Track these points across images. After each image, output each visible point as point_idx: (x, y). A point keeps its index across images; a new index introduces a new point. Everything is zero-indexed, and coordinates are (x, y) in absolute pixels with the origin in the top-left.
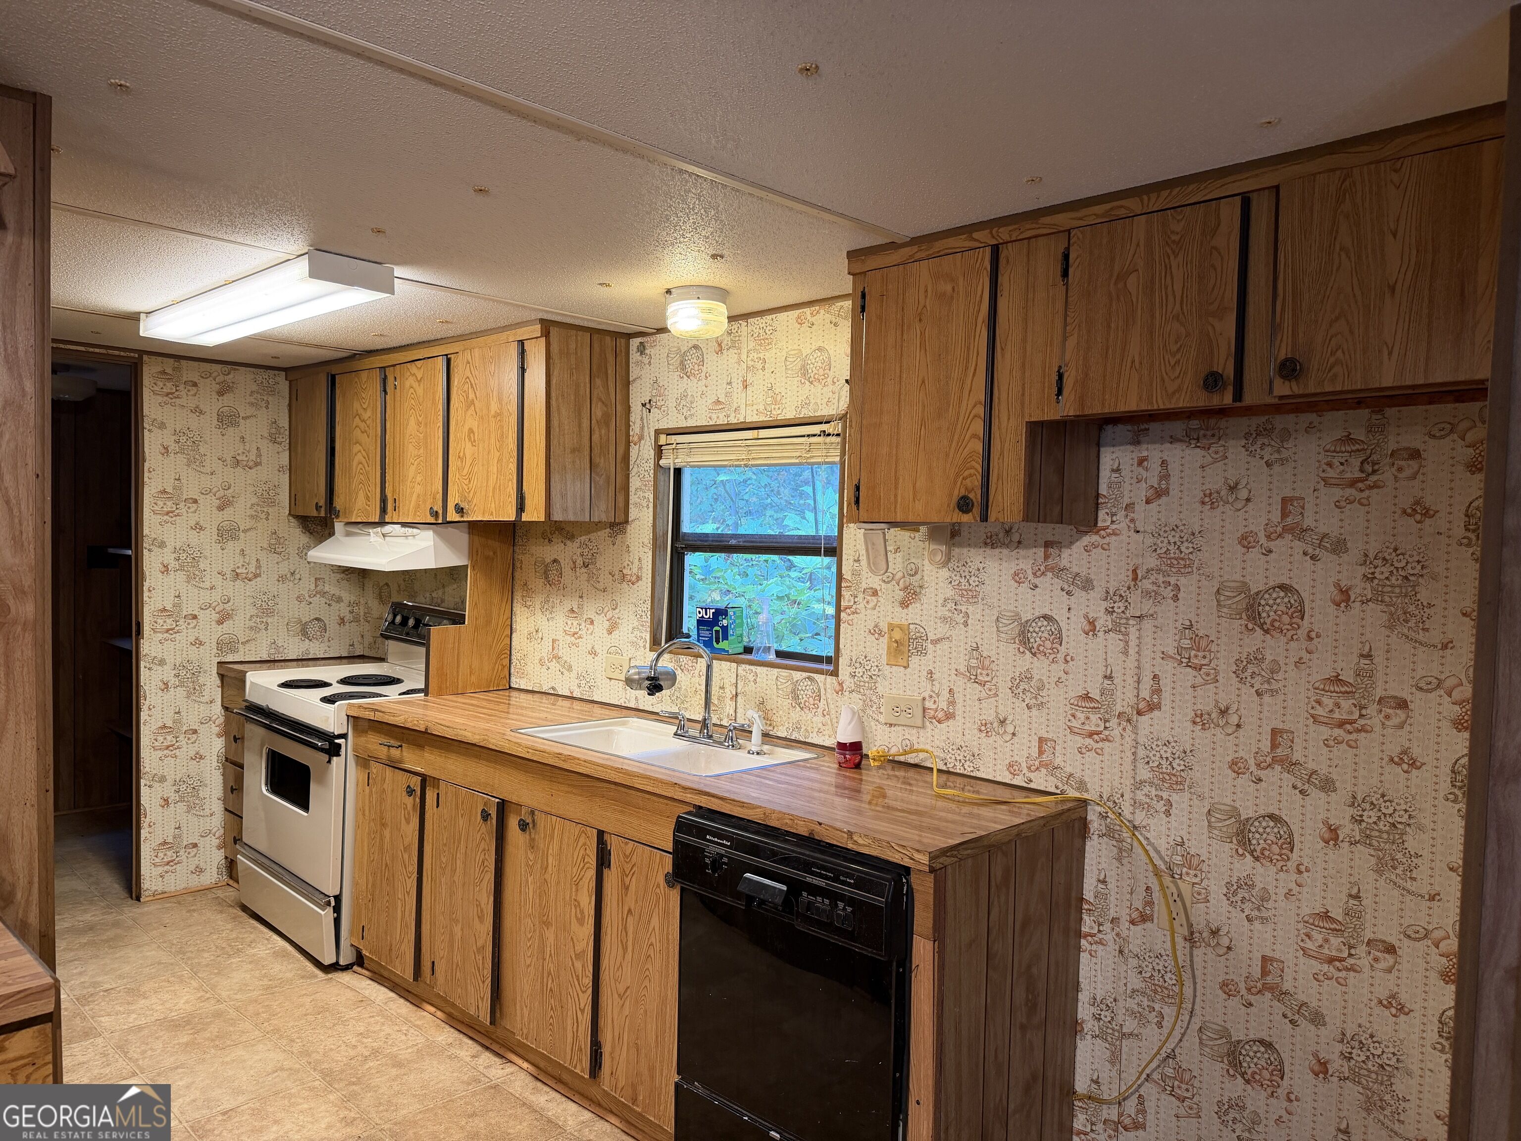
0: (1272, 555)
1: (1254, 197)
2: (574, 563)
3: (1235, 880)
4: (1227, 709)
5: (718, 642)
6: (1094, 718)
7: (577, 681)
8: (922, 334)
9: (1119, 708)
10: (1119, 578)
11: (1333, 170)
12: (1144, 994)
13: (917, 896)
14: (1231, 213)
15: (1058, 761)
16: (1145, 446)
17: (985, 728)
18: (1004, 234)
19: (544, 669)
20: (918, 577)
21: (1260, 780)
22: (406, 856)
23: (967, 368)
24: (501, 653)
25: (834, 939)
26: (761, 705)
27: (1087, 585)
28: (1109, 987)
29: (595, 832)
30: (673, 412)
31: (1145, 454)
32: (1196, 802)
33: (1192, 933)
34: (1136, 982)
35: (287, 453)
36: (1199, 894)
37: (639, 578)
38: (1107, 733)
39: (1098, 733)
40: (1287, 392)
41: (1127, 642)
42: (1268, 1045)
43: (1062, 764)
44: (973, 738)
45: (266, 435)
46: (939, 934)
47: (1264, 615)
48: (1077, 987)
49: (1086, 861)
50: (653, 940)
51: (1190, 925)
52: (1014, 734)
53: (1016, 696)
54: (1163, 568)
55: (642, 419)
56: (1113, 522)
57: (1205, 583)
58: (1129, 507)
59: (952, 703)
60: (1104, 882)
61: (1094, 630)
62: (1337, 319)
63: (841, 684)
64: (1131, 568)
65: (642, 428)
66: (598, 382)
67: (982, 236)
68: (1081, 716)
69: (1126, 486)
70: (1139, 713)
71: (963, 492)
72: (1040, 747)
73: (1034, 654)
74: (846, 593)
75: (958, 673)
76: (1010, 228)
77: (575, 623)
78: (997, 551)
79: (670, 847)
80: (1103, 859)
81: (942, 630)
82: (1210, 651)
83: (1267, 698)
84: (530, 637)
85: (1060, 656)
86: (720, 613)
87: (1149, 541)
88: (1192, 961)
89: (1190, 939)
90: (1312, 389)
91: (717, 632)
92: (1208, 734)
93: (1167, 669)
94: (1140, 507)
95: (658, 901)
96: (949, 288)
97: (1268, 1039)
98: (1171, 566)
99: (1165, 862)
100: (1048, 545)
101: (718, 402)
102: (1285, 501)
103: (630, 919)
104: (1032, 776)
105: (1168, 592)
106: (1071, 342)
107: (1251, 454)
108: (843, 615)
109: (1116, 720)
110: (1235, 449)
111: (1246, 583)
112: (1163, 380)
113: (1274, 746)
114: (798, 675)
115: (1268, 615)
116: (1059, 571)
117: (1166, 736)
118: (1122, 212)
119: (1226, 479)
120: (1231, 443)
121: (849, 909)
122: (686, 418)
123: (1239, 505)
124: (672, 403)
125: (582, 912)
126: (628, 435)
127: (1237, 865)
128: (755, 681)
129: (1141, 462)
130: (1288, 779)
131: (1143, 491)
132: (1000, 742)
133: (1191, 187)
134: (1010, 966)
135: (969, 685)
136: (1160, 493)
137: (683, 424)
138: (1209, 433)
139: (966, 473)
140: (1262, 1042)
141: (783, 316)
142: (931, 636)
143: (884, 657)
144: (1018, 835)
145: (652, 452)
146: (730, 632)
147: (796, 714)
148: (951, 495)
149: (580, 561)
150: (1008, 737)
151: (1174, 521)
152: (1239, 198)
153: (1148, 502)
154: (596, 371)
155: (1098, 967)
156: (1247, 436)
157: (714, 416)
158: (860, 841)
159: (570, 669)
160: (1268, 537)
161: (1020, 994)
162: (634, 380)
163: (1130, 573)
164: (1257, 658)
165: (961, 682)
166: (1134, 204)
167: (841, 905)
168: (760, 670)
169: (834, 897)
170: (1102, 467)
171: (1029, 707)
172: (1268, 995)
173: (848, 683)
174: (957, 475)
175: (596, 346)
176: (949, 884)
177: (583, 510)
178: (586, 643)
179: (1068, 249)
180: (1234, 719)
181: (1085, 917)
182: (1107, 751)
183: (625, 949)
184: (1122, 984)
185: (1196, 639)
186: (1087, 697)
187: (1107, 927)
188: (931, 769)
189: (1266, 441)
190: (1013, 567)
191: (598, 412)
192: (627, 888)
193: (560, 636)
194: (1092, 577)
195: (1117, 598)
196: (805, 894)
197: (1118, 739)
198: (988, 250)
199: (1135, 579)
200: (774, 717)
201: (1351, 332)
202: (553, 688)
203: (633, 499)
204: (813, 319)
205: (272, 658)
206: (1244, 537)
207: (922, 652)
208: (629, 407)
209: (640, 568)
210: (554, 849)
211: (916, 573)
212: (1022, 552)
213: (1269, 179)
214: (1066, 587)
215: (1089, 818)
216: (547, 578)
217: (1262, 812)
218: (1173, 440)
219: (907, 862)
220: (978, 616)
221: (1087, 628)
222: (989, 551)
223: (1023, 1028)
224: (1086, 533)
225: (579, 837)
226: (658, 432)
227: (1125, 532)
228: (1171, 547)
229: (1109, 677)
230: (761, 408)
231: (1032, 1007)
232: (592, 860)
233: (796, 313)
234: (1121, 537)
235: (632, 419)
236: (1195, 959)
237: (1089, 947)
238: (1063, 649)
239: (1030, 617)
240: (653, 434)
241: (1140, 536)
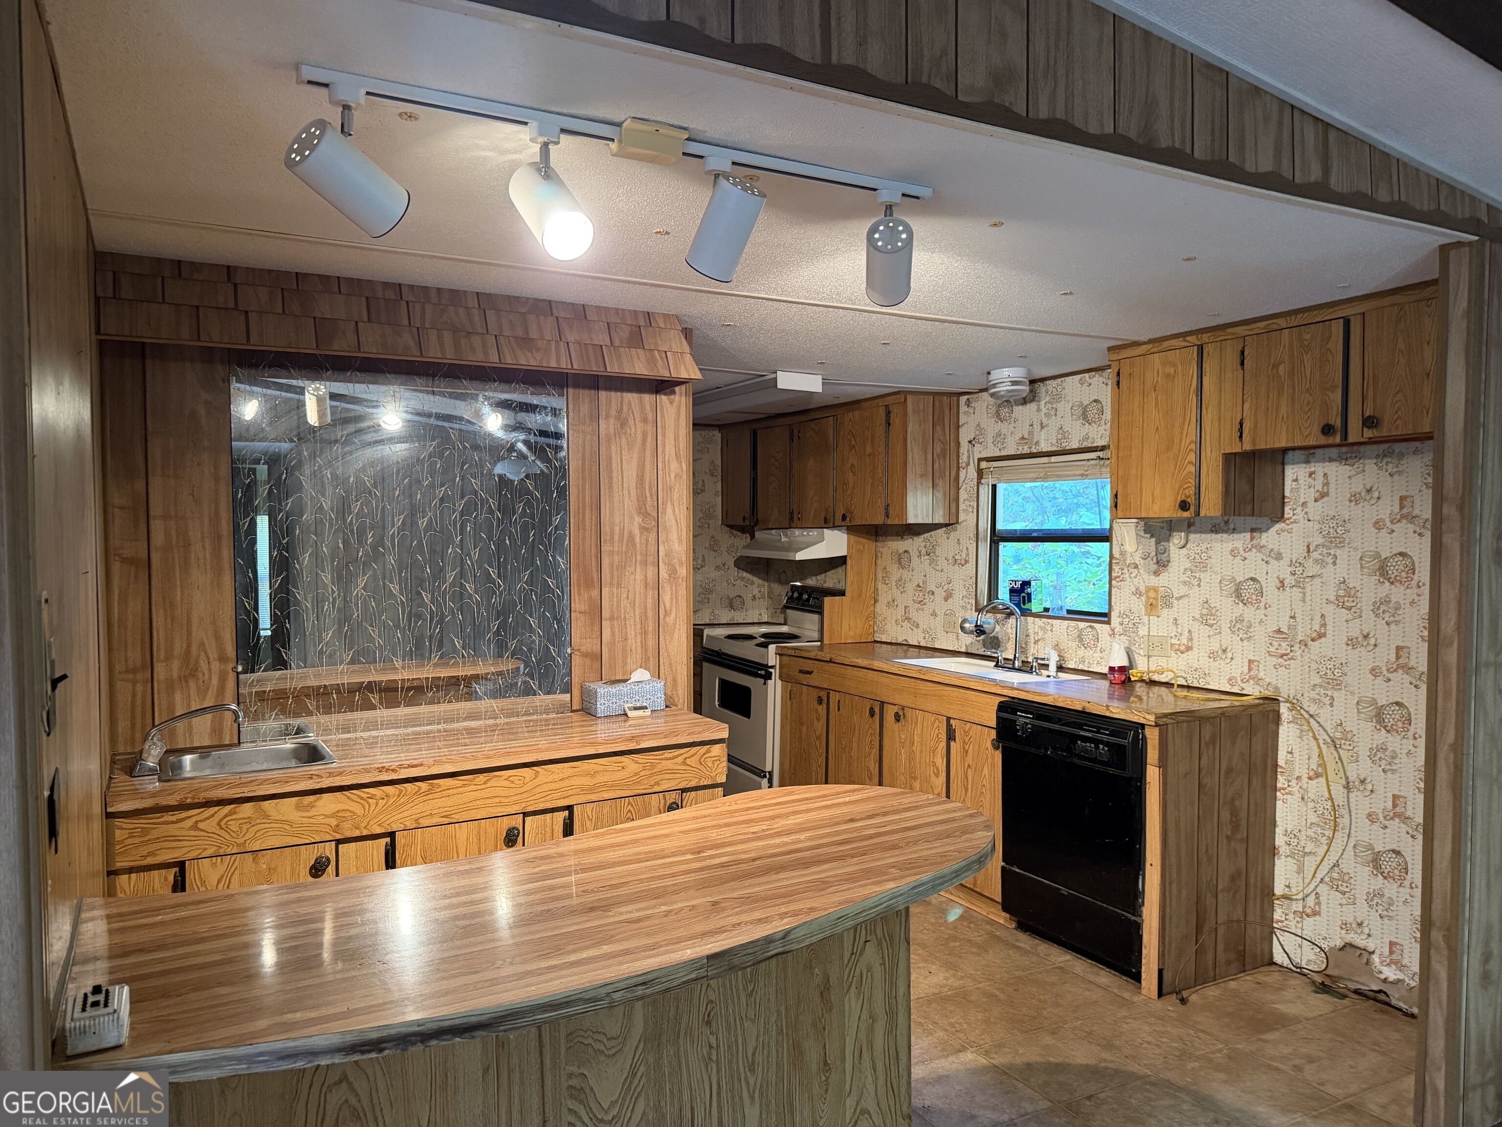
0: (1395, 534)
1: (1352, 319)
2: (920, 552)
3: (1374, 746)
4: (1368, 634)
5: (1024, 604)
6: (1284, 645)
7: (923, 635)
8: (1156, 399)
9: (1300, 638)
10: (1299, 552)
11: (1395, 305)
12: (1318, 825)
13: (1149, 741)
14: (1338, 329)
15: (1261, 675)
16: (1313, 464)
17: (1213, 655)
18: (1205, 338)
19: (899, 628)
20: (1166, 555)
21: (1389, 680)
22: (818, 743)
23: (1184, 420)
24: (868, 617)
25: (1098, 767)
26: (1056, 647)
27: (1279, 557)
28: (1295, 823)
29: (945, 718)
30: (990, 445)
31: (1313, 469)
32: (1349, 696)
33: (1348, 783)
34: (1313, 818)
35: (720, 483)
36: (1352, 757)
37: (967, 562)
38: (1292, 654)
39: (1287, 655)
40: (1371, 436)
41: (1304, 594)
42: (1397, 853)
43: (1264, 677)
44: (1205, 663)
45: (707, 471)
46: (1163, 764)
47: (1390, 572)
48: (1274, 824)
49: (1280, 739)
50: (984, 782)
51: (1347, 778)
52: (1232, 659)
53: (1233, 633)
54: (1326, 544)
55: (968, 451)
56: (1294, 514)
57: (1352, 553)
58: (1304, 504)
59: (1191, 639)
60: (1291, 753)
61: (1283, 586)
62: (1398, 392)
63: (1113, 630)
64: (1306, 544)
65: (969, 457)
66: (938, 428)
67: (1192, 339)
68: (1275, 644)
69: (1302, 491)
70: (1313, 640)
71: (1183, 498)
72: (1249, 666)
73: (1245, 604)
74: (1116, 568)
75: (1194, 619)
76: (1209, 334)
77: (921, 594)
78: (1219, 535)
79: (994, 724)
80: (1291, 738)
81: (1183, 590)
82: (1357, 597)
83: (1393, 626)
84: (888, 605)
85: (1262, 604)
86: (1026, 584)
87: (1317, 526)
88: (1348, 801)
89: (1347, 787)
90: (1385, 434)
91: (1024, 597)
92: (1356, 651)
93: (1330, 611)
94: (1311, 504)
95: (987, 758)
96: (1172, 371)
97: (1397, 849)
98: (1331, 542)
99: (1330, 737)
100: (1253, 530)
101: (1023, 438)
102: (1402, 499)
103: (969, 770)
104: (1243, 685)
105: (1330, 560)
106: (1247, 405)
107: (1380, 468)
108: (1114, 582)
109: (1298, 645)
110: (1370, 465)
111: (1378, 553)
112: (1300, 428)
113: (1398, 657)
114: (1082, 625)
115: (1392, 573)
116: (1260, 548)
117: (1330, 654)
118: (1275, 327)
119: (1365, 485)
120: (1367, 461)
121: (1106, 749)
122: (1000, 450)
123: (1373, 502)
124: (990, 440)
125: (938, 769)
126: (958, 463)
127: (1376, 737)
128: (1052, 631)
129: (1311, 474)
130: (1407, 678)
131: (1312, 494)
132: (1223, 664)
133: (1314, 313)
134: (1217, 793)
135: (1202, 627)
136: (1324, 495)
137: (998, 454)
138: (1354, 455)
139: (1186, 486)
140: (1394, 851)
141: (1069, 379)
142: (1176, 595)
143: (1143, 610)
144: (1223, 714)
145: (976, 474)
146: (1033, 597)
147: (1081, 652)
148: (1176, 500)
149: (924, 551)
150: (1228, 661)
151: (1332, 513)
152: (1342, 320)
153: (1316, 501)
154: (937, 421)
155: (1288, 810)
156: (1377, 457)
157: (1020, 448)
158: (1114, 711)
159: (918, 626)
160: (1392, 522)
161: (1226, 815)
162: (963, 425)
163: (1305, 548)
164: (1386, 601)
165: (1196, 625)
166: (1282, 323)
167: (1101, 746)
168: (1054, 622)
169: (1097, 742)
170: (1286, 479)
171: (1242, 640)
172: (1397, 820)
173: (1118, 629)
174: (1180, 487)
175: (937, 403)
176: (1170, 735)
177: (928, 516)
178: (929, 608)
179: (1244, 347)
180: (1372, 641)
181: (1279, 777)
182: (1292, 666)
183: (966, 790)
184: (1303, 820)
185: (1348, 590)
186: (1279, 631)
187: (1294, 782)
188: (1173, 684)
189: (1389, 460)
190: (1228, 546)
191: (938, 449)
192: (967, 752)
193: (910, 603)
194: (1282, 551)
195: (1297, 565)
196: (1079, 742)
197: (1299, 658)
198: (1196, 348)
199: (1308, 552)
200: (1066, 655)
201: (1406, 401)
202: (906, 640)
203: (962, 507)
204: (1090, 381)
205: (712, 622)
206: (1376, 523)
207: (1169, 606)
208: (959, 443)
209: (968, 555)
210: (918, 731)
211: (1165, 552)
212: (1236, 536)
213: (1361, 308)
214: (1265, 558)
215: (1281, 711)
216: (900, 563)
217: (1391, 701)
218: (1331, 460)
219: (1142, 721)
220: (1208, 580)
221: (1279, 585)
222: (1214, 536)
223: (1228, 838)
224: (1277, 522)
225: (935, 722)
226: (980, 460)
227: (1302, 520)
228: (1331, 530)
229: (1293, 617)
230: (1054, 442)
231: (1236, 827)
232: (944, 736)
233: (1079, 377)
234: (1299, 525)
235: (961, 451)
236: (1351, 800)
237: (1282, 797)
238: (1263, 600)
239: (1242, 579)
240: (976, 461)
241: (1311, 523)
